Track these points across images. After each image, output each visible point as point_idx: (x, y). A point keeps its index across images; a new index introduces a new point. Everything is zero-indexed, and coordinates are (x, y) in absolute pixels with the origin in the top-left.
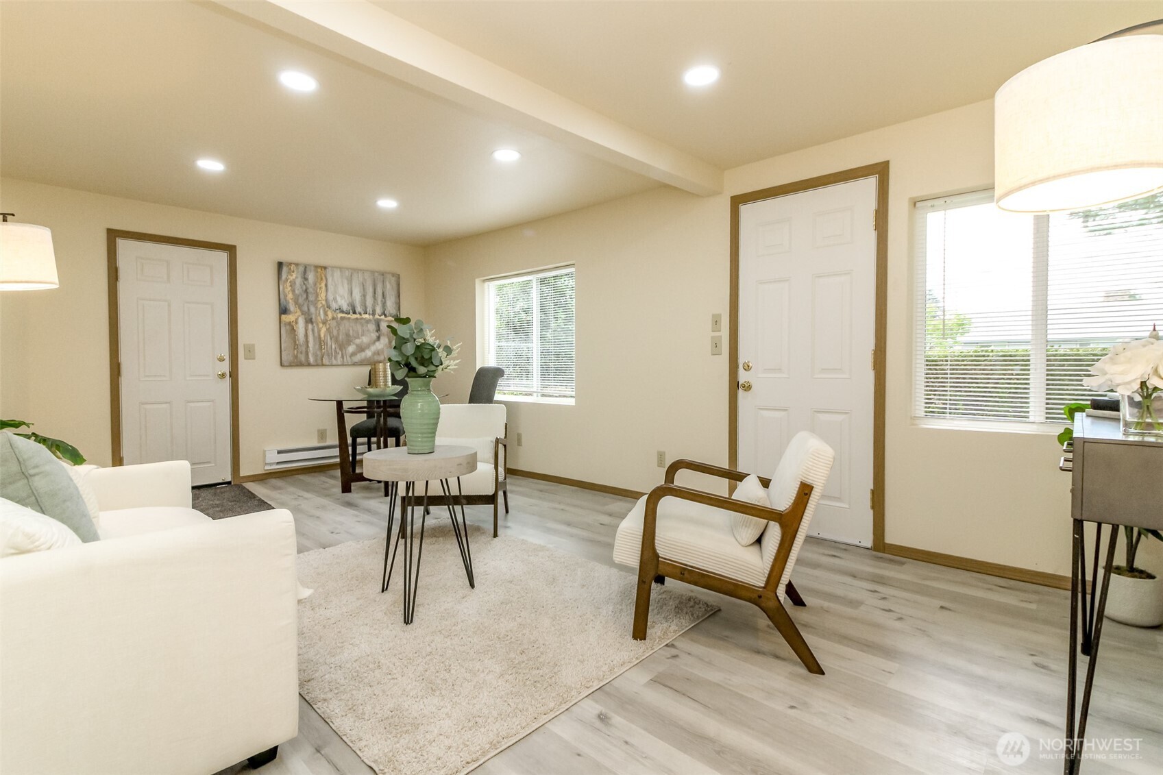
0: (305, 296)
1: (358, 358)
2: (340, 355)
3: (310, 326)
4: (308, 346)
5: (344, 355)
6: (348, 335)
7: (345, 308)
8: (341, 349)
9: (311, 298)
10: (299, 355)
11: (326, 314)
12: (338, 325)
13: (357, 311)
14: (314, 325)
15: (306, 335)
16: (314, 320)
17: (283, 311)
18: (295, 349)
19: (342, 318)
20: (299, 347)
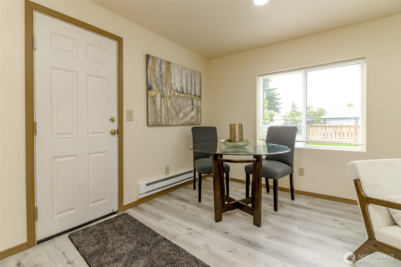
0: (160, 80)
1: (184, 121)
2: (176, 119)
3: (163, 100)
4: (162, 113)
5: (178, 118)
6: (180, 107)
7: (179, 89)
8: (177, 115)
9: (164, 81)
10: (158, 118)
11: (170, 93)
12: (176, 99)
13: (184, 92)
14: (165, 99)
15: (161, 106)
16: (165, 96)
17: (149, 88)
18: (155, 114)
19: (178, 96)
20: (157, 113)
